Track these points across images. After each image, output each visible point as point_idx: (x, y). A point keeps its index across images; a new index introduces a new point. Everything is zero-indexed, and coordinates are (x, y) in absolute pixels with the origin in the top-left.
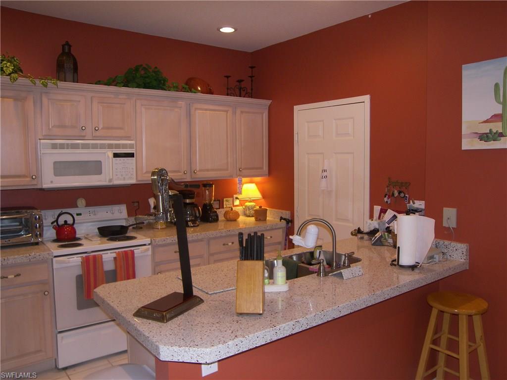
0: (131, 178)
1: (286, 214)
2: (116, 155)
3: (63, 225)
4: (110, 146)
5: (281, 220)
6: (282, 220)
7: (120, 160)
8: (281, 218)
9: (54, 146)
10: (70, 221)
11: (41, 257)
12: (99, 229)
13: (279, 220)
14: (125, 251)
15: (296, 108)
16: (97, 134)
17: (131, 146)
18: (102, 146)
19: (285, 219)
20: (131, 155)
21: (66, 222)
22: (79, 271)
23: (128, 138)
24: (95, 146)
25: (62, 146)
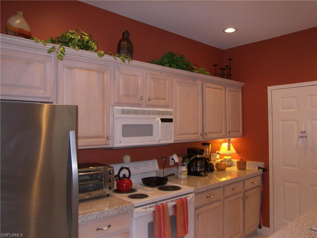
0: (170, 139)
1: (262, 165)
2: (163, 120)
3: (122, 178)
4: (159, 113)
5: (259, 169)
6: (260, 169)
7: (164, 124)
8: (259, 168)
9: (123, 112)
10: (127, 175)
11: (127, 208)
12: (143, 179)
13: (258, 169)
14: (180, 199)
15: (269, 88)
16: (151, 103)
17: (171, 113)
18: (154, 113)
19: (262, 168)
20: (170, 120)
21: (124, 175)
22: (151, 219)
23: (167, 107)
24: (149, 113)
25: (128, 112)
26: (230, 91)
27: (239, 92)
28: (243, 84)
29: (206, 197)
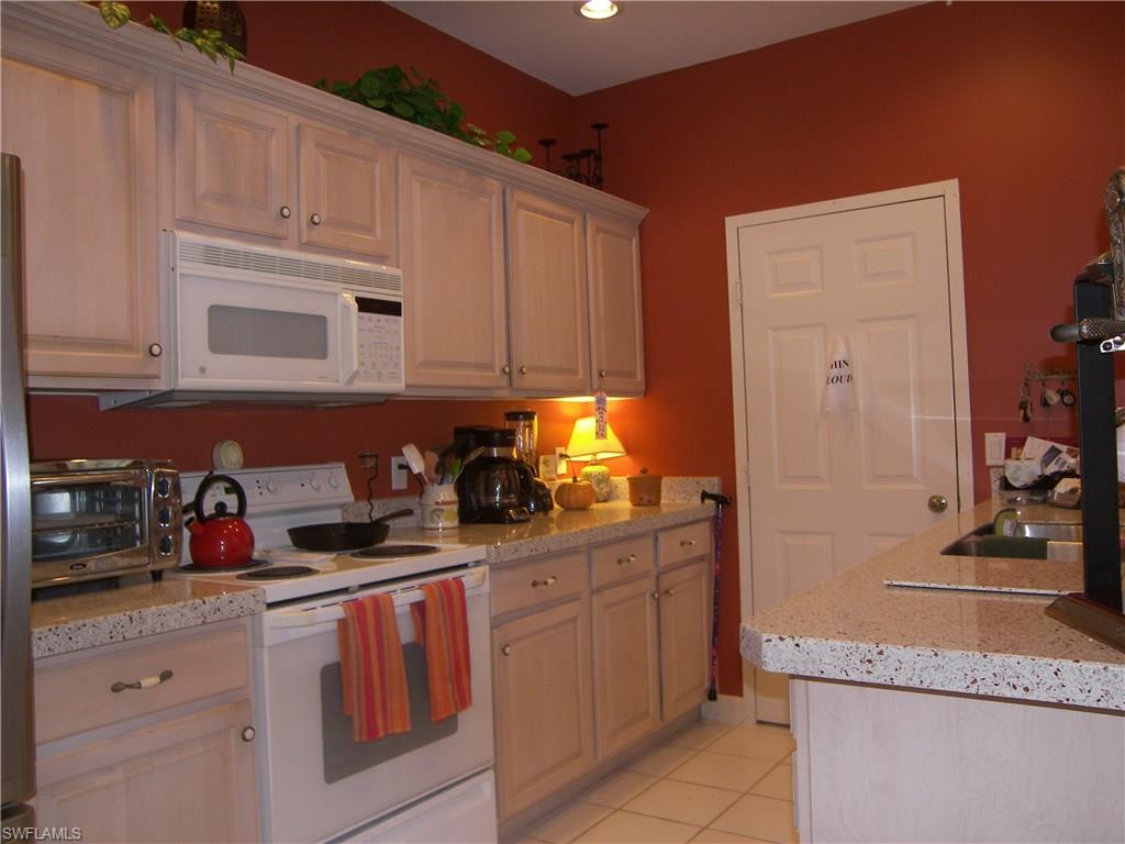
0: (394, 376)
1: (713, 484)
2: (366, 305)
3: (212, 517)
4: (349, 277)
5: (703, 500)
6: (707, 501)
7: (370, 320)
8: (705, 496)
9: (212, 257)
10: (232, 503)
11: (235, 605)
12: (291, 532)
13: (699, 501)
14: (442, 582)
15: (731, 223)
16: (318, 235)
17: (394, 283)
18: (332, 274)
19: (712, 497)
20: (393, 309)
21: (221, 506)
22: (331, 655)
23: (380, 258)
24: (312, 271)
25: (233, 260)
26: (598, 230)
27: (631, 240)
28: (643, 212)
29: (530, 583)
